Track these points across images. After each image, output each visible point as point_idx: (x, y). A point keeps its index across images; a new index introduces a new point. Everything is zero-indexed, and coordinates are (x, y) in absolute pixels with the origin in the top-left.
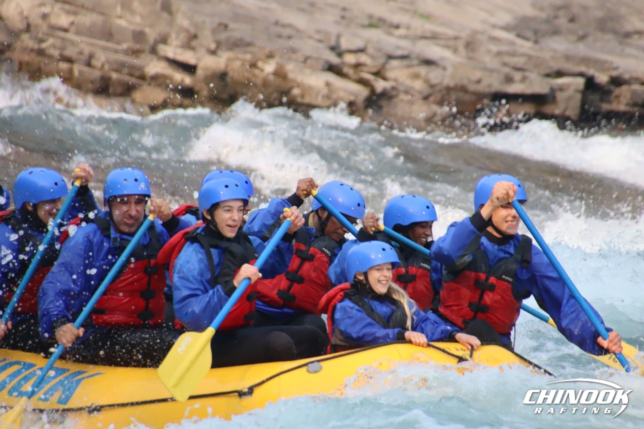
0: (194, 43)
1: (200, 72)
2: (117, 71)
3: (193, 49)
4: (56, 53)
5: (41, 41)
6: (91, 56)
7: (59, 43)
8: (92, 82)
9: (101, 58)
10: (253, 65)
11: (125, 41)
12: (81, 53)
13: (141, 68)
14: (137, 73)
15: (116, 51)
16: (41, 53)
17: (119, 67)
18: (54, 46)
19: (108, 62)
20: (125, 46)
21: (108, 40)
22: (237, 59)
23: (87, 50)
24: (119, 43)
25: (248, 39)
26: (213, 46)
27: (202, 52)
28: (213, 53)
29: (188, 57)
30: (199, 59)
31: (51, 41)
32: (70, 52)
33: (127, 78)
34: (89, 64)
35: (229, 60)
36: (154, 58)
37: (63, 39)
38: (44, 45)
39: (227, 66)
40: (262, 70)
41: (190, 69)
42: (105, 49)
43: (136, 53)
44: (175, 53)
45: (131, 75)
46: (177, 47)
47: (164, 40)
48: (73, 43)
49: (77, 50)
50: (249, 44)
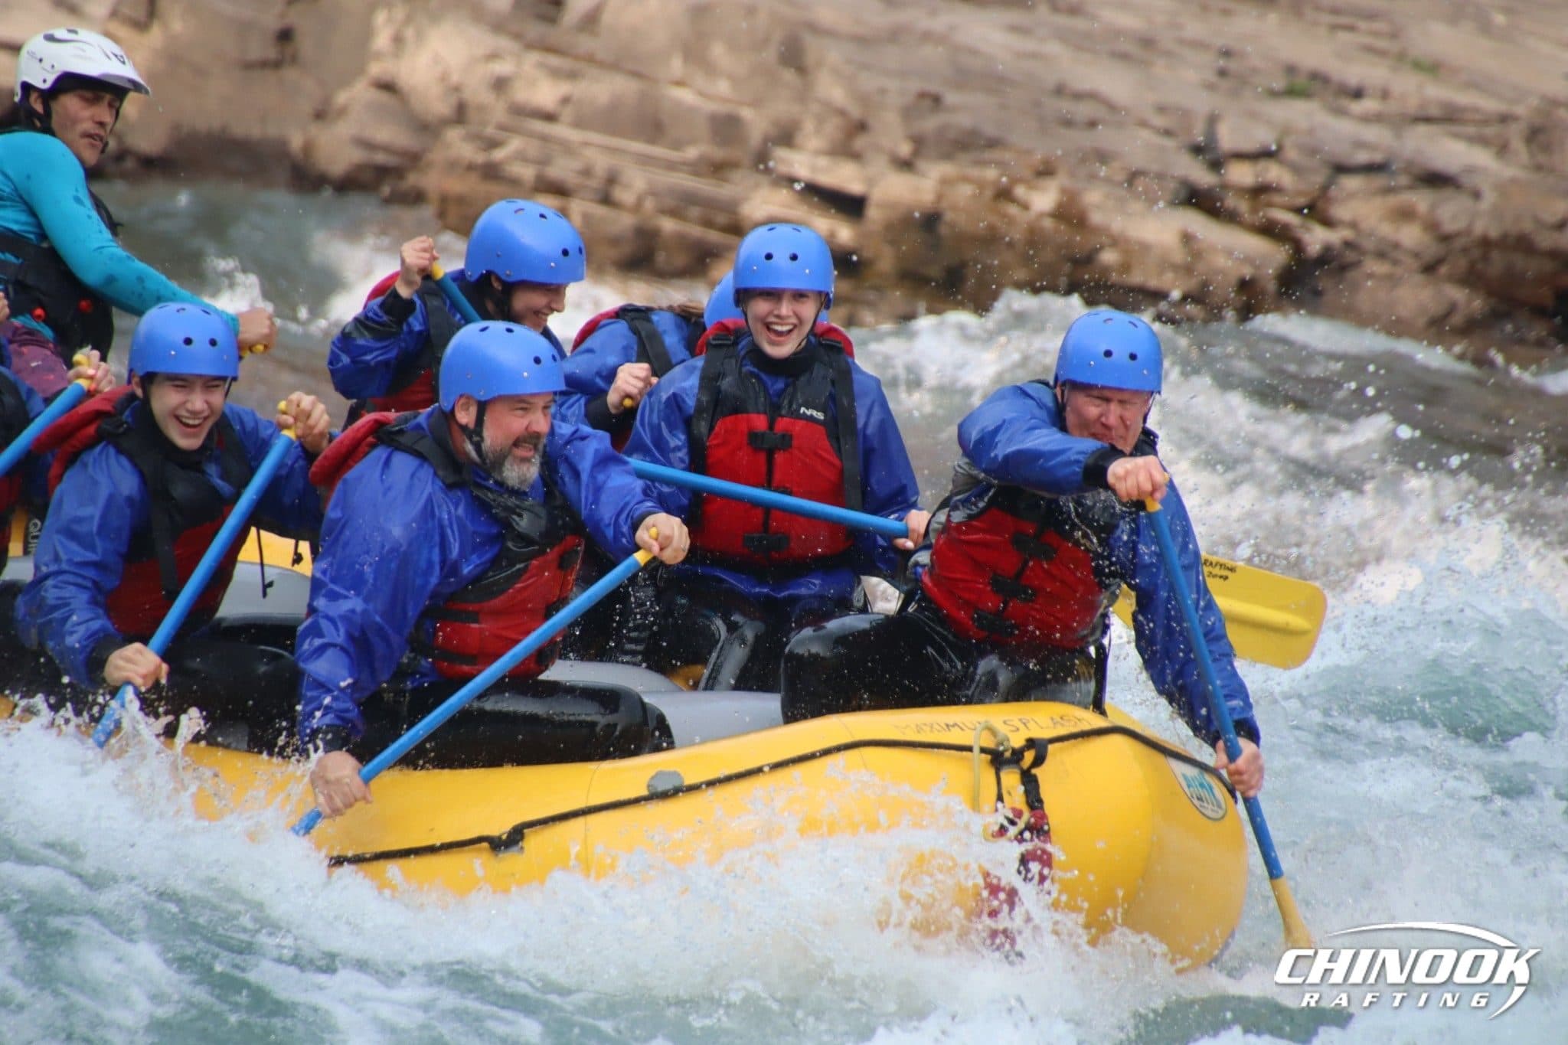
0: (860, 143)
1: (873, 213)
2: (674, 213)
3: (856, 156)
4: (527, 173)
5: (493, 144)
6: (612, 180)
7: (533, 148)
8: (615, 241)
9: (636, 183)
10: (1004, 194)
11: (692, 142)
12: (587, 172)
13: (731, 207)
14: (721, 219)
15: (671, 166)
16: (491, 172)
17: (680, 205)
18: (521, 157)
19: (653, 193)
20: (692, 153)
21: (652, 141)
22: (966, 179)
23: (601, 163)
24: (677, 145)
25: (990, 130)
26: (905, 149)
27: (879, 165)
28: (906, 165)
29: (846, 177)
30: (871, 182)
31: (515, 144)
32: (562, 169)
33: (696, 231)
34: (606, 200)
35: (945, 182)
36: (764, 180)
37: (545, 138)
38: (499, 155)
39: (940, 197)
40: (1026, 207)
41: (850, 206)
42: (645, 160)
43: (718, 169)
44: (814, 169)
45: (708, 223)
46: (818, 153)
47: (786, 137)
48: (567, 148)
49: (576, 165)
50: (993, 143)
